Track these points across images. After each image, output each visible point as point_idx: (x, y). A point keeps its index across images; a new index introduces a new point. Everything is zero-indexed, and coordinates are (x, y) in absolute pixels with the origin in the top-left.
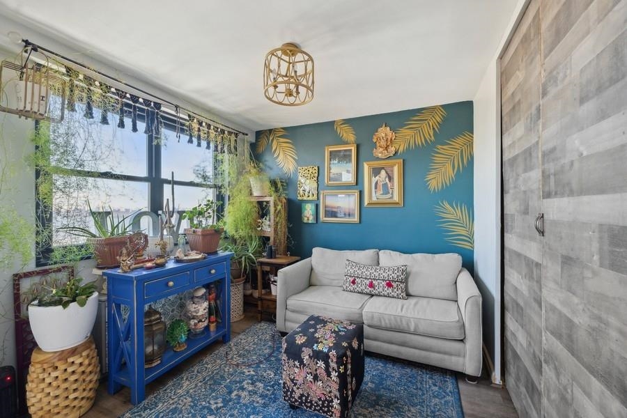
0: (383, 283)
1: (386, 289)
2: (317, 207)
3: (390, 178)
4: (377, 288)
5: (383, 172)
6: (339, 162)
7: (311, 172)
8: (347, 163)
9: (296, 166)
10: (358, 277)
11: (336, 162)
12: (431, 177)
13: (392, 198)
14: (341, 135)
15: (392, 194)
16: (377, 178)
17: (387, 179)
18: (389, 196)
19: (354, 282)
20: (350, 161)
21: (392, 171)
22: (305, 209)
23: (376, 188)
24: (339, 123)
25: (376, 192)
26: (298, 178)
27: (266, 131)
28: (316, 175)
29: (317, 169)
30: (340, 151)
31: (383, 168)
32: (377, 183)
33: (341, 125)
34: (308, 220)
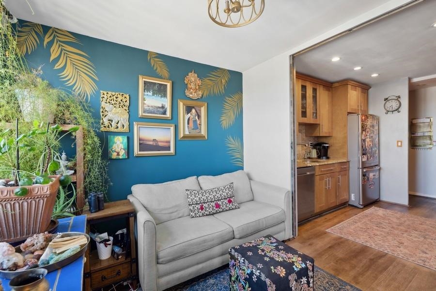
0: (225, 201)
1: (228, 205)
2: (130, 140)
3: (199, 117)
4: (221, 207)
5: (193, 111)
6: (153, 94)
7: (119, 100)
8: (161, 97)
9: (96, 88)
10: (204, 203)
11: (151, 94)
12: (223, 118)
13: (200, 132)
14: (155, 68)
15: (200, 129)
16: (189, 115)
17: (197, 117)
18: (198, 131)
19: (202, 208)
20: (165, 96)
21: (200, 111)
22: (114, 143)
23: (188, 124)
24: (154, 56)
25: (188, 127)
26: (100, 104)
27: (37, 25)
28: (127, 103)
29: (128, 97)
30: (155, 84)
31: (193, 107)
32: (189, 119)
33: (154, 57)
34: (118, 154)
